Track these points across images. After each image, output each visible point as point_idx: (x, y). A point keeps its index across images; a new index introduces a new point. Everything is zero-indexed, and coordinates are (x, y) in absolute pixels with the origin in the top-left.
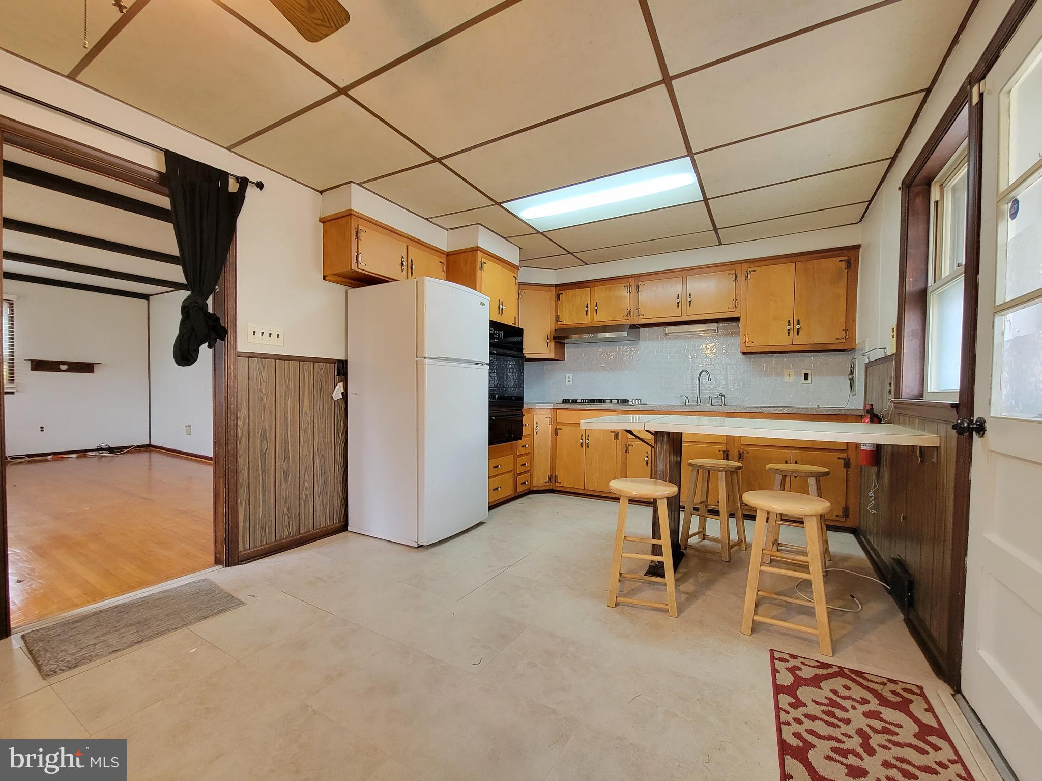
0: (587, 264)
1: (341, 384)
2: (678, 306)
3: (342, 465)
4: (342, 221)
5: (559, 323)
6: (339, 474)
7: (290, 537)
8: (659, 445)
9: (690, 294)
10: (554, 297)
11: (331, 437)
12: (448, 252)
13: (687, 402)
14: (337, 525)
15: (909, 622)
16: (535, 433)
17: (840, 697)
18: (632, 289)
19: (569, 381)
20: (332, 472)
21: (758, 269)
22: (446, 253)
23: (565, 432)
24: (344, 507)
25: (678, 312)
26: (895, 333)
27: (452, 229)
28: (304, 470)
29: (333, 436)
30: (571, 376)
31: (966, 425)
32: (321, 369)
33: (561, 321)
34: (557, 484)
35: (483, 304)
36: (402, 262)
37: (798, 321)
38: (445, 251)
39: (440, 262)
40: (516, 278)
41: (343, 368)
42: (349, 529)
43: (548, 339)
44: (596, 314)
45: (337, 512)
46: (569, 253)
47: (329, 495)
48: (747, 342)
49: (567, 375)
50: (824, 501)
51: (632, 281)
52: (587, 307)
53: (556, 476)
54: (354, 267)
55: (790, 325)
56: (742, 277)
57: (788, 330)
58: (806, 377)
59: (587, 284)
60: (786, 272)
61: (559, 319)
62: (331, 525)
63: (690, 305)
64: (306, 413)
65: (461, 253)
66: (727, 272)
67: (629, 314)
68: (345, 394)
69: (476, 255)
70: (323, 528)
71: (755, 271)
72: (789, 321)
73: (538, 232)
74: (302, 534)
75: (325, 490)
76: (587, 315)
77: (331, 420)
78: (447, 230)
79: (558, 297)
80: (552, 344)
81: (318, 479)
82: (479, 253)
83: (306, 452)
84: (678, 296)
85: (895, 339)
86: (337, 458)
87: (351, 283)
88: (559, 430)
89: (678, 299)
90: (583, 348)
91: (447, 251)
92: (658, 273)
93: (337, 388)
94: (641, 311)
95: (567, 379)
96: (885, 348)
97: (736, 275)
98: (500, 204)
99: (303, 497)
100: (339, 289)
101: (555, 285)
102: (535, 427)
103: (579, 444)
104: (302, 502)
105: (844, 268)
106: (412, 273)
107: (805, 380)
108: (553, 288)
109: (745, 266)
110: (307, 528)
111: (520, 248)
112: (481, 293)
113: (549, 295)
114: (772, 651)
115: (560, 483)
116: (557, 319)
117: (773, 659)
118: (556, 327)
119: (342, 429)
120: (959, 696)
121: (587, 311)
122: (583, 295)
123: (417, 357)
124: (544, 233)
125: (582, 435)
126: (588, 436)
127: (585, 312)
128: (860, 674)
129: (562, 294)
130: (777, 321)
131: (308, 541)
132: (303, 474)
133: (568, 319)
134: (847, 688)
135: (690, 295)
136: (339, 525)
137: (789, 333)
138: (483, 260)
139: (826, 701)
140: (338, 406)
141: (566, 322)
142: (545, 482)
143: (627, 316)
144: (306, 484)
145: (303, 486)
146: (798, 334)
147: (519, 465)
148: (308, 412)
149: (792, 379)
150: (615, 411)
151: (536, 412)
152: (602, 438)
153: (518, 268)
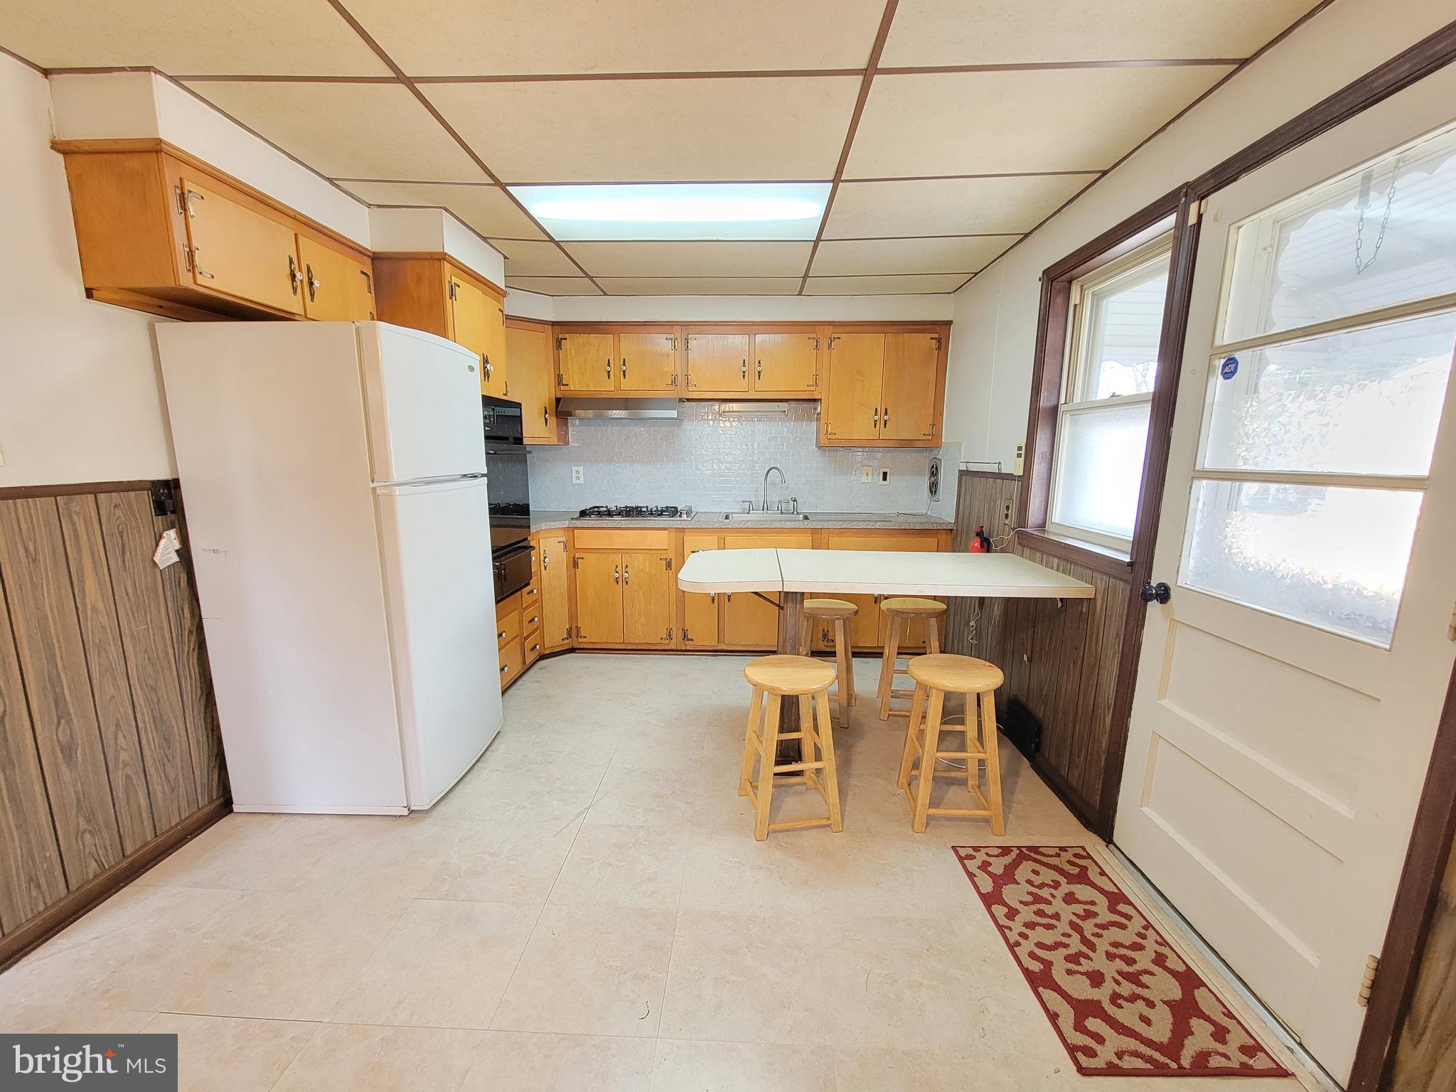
0: (605, 295)
1: (172, 534)
2: (744, 376)
3: (199, 693)
4: (134, 163)
5: (561, 388)
6: (196, 713)
7: (103, 870)
8: (790, 604)
9: (759, 362)
10: (551, 344)
11: (166, 646)
12: (374, 253)
13: (751, 509)
14: (206, 810)
15: (1036, 767)
16: (543, 568)
17: (1036, 887)
18: (679, 344)
19: (578, 478)
20: (179, 713)
21: (843, 336)
22: (371, 255)
23: (589, 564)
24: (216, 771)
25: (743, 385)
26: (1023, 452)
27: (379, 206)
28: (113, 728)
29: (169, 643)
30: (581, 469)
31: (1154, 592)
32: (116, 506)
33: (566, 385)
34: (580, 640)
35: (471, 368)
36: (292, 271)
37: (886, 410)
38: (370, 252)
39: (362, 273)
40: (502, 312)
41: (170, 496)
42: (236, 808)
43: (546, 413)
44: (624, 378)
45: (203, 786)
46: (588, 276)
47: (179, 760)
48: (828, 433)
49: (575, 469)
50: (991, 666)
51: (677, 331)
52: (609, 365)
53: (578, 629)
54: (186, 281)
55: (876, 416)
56: (824, 345)
57: (875, 420)
58: (885, 476)
59: (608, 327)
60: (873, 345)
61: (562, 380)
62: (194, 813)
63: (759, 377)
64: (94, 610)
65: (406, 259)
66: (808, 335)
67: (674, 382)
68: (185, 553)
69: (439, 268)
70: (177, 824)
71: (840, 338)
72: (876, 410)
73: (552, 240)
74: (131, 855)
75: (169, 753)
76: (609, 378)
77: (159, 611)
78: (369, 206)
79: (558, 344)
80: (553, 421)
81: (150, 737)
82: (445, 265)
83: (110, 689)
84: (744, 363)
85: (1022, 460)
86: (186, 682)
87: (161, 307)
88: (579, 560)
89: (744, 366)
90: (598, 428)
91: (373, 250)
92: (716, 324)
93: (162, 542)
94: (692, 379)
95: (574, 475)
96: (1000, 463)
97: (817, 341)
98: (503, 187)
99: (119, 783)
100: (133, 322)
101: (552, 322)
102: (542, 558)
103: (613, 580)
104: (120, 794)
105: (934, 347)
106: (312, 295)
107: (883, 480)
108: (549, 328)
109: (829, 329)
110: (138, 837)
111: (505, 258)
112: (455, 342)
113: (542, 340)
114: (954, 848)
115: (586, 637)
116: (559, 381)
117: (961, 859)
118: (558, 393)
119: (187, 623)
120: (1111, 846)
121: (609, 372)
122: (600, 346)
123: (373, 482)
124: (560, 243)
125: (617, 566)
126: (627, 566)
127: (606, 374)
128: (1034, 849)
129: (566, 339)
130: (863, 408)
131: (147, 863)
132: (111, 737)
133: (577, 383)
134: (1036, 873)
136: (212, 806)
137: (875, 425)
138: (454, 280)
139: (1030, 898)
140: (170, 578)
141: (571, 386)
142: (563, 640)
143: (672, 384)
144: (124, 756)
145: (116, 763)
146: (885, 427)
147: (526, 623)
148: (100, 606)
149: (869, 478)
150: (665, 529)
151: (542, 535)
152: (647, 569)
153: (504, 294)
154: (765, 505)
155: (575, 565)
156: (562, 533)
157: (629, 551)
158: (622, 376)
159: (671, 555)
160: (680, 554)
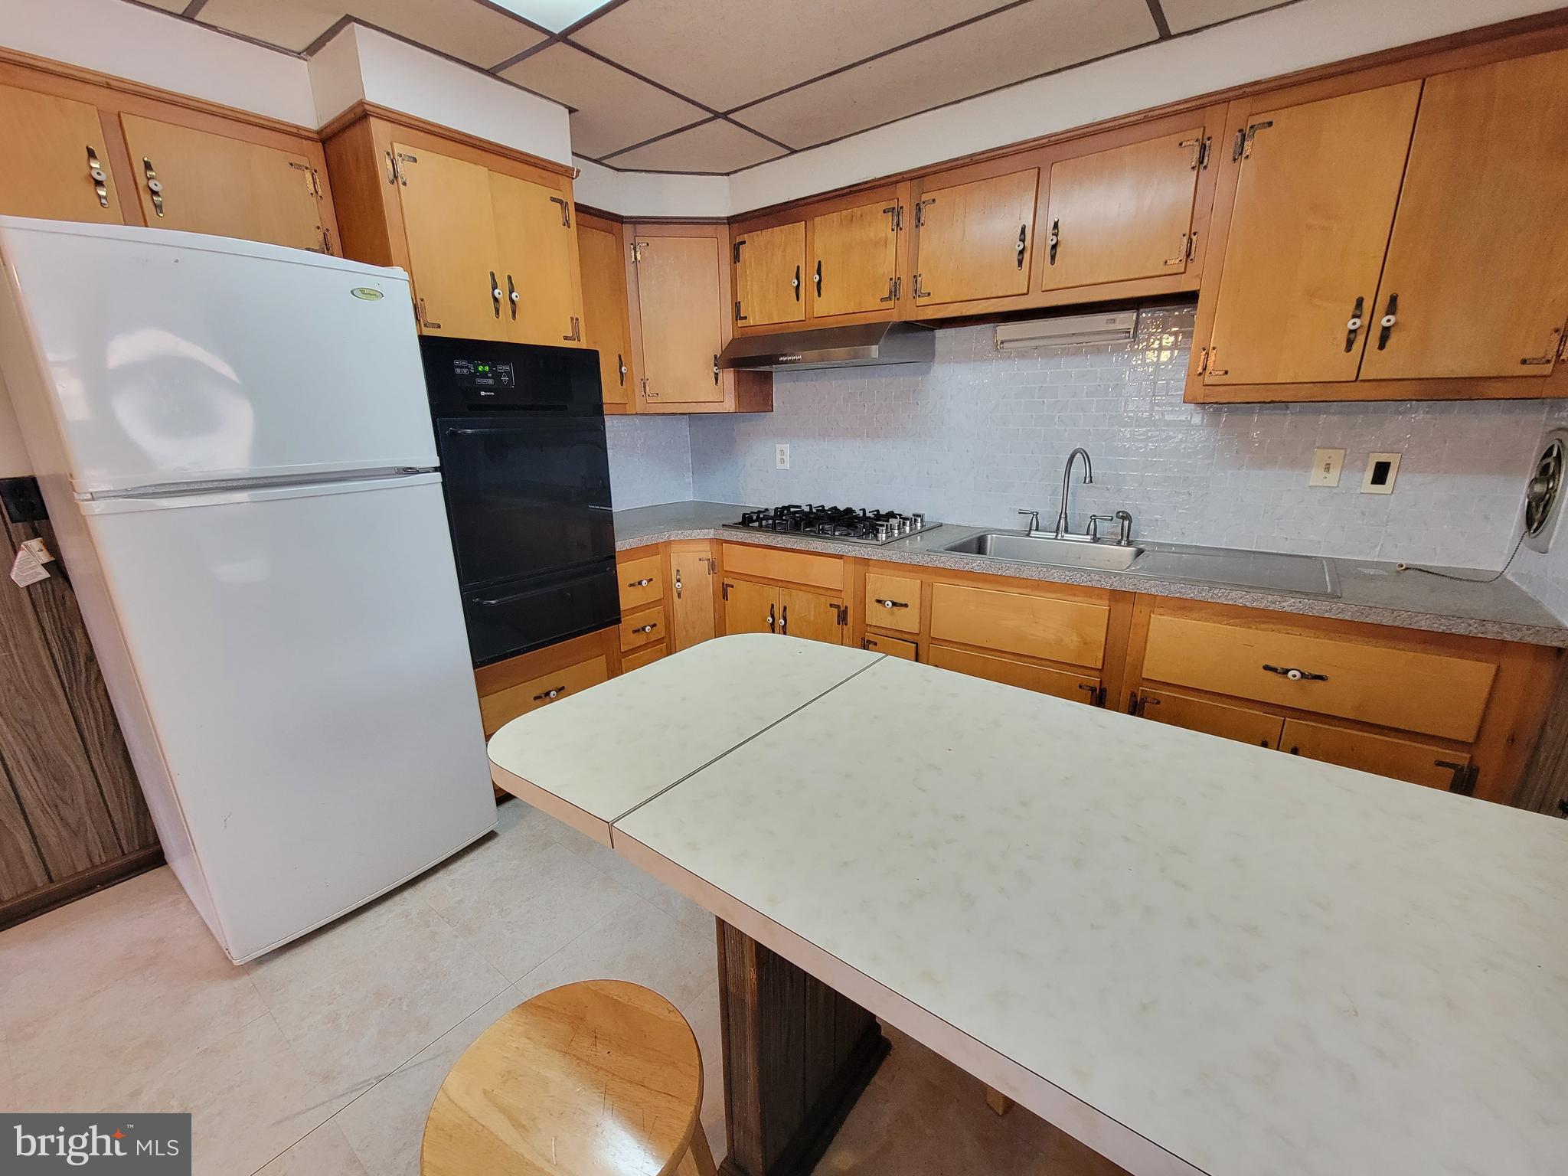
0: (794, 152)
1: (34, 545)
2: (1020, 263)
3: (111, 729)
5: (741, 323)
10: (726, 254)
11: (46, 674)
12: (318, 132)
13: (1034, 527)
14: (134, 856)
16: (676, 595)
18: (907, 219)
19: (782, 460)
20: (78, 751)
21: (1281, 119)
22: (315, 136)
23: (741, 594)
25: (1018, 280)
29: (52, 672)
30: (787, 447)
33: (746, 318)
36: (91, 170)
37: (1394, 300)
39: (295, 167)
40: (561, 202)
43: (715, 365)
44: (819, 295)
46: (715, 113)
47: (83, 803)
48: (1207, 372)
49: (779, 447)
51: (904, 196)
52: (798, 276)
55: (1359, 317)
56: (1220, 155)
57: (1351, 331)
58: (1381, 473)
59: (798, 208)
61: (740, 311)
62: (115, 860)
63: (1053, 257)
65: (342, 129)
66: (1175, 139)
67: (894, 293)
68: (56, 567)
69: (368, 133)
70: (84, 872)
71: (1270, 123)
72: (1360, 302)
73: (552, 37)
75: (65, 795)
76: (798, 299)
77: (30, 635)
78: (299, 54)
79: (736, 253)
80: (728, 377)
82: (376, 125)
84: (1024, 232)
86: (86, 716)
88: (730, 588)
89: (1023, 240)
91: (315, 128)
93: (20, 554)
94: (925, 286)
95: (779, 457)
97: (1203, 145)
101: (728, 218)
102: (675, 581)
103: (768, 625)
107: (1374, 482)
108: (724, 230)
109: (1238, 112)
111: (571, 111)
113: (715, 251)
116: (737, 312)
118: (735, 333)
119: (82, 649)
121: (798, 288)
122: (790, 244)
125: (772, 606)
126: (785, 608)
127: (794, 292)
129: (744, 242)
130: (1316, 302)
131: (31, 912)
133: (760, 311)
135: (1056, 225)
136: (142, 854)
137: (1350, 344)
138: (404, 149)
140: (46, 597)
141: (754, 319)
143: (891, 297)
146: (1382, 346)
149: (1333, 477)
150: (840, 557)
151: (674, 548)
152: (812, 618)
153: (568, 173)
154: (1063, 522)
155: (725, 596)
156: (706, 547)
157: (790, 585)
158: (816, 293)
159: (847, 601)
160: (861, 602)
